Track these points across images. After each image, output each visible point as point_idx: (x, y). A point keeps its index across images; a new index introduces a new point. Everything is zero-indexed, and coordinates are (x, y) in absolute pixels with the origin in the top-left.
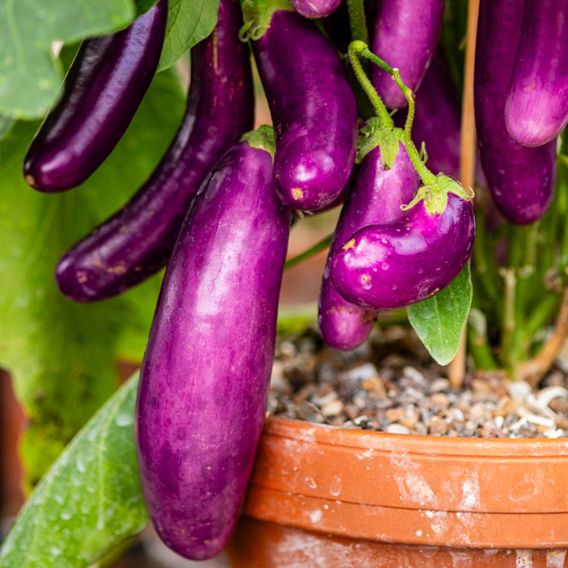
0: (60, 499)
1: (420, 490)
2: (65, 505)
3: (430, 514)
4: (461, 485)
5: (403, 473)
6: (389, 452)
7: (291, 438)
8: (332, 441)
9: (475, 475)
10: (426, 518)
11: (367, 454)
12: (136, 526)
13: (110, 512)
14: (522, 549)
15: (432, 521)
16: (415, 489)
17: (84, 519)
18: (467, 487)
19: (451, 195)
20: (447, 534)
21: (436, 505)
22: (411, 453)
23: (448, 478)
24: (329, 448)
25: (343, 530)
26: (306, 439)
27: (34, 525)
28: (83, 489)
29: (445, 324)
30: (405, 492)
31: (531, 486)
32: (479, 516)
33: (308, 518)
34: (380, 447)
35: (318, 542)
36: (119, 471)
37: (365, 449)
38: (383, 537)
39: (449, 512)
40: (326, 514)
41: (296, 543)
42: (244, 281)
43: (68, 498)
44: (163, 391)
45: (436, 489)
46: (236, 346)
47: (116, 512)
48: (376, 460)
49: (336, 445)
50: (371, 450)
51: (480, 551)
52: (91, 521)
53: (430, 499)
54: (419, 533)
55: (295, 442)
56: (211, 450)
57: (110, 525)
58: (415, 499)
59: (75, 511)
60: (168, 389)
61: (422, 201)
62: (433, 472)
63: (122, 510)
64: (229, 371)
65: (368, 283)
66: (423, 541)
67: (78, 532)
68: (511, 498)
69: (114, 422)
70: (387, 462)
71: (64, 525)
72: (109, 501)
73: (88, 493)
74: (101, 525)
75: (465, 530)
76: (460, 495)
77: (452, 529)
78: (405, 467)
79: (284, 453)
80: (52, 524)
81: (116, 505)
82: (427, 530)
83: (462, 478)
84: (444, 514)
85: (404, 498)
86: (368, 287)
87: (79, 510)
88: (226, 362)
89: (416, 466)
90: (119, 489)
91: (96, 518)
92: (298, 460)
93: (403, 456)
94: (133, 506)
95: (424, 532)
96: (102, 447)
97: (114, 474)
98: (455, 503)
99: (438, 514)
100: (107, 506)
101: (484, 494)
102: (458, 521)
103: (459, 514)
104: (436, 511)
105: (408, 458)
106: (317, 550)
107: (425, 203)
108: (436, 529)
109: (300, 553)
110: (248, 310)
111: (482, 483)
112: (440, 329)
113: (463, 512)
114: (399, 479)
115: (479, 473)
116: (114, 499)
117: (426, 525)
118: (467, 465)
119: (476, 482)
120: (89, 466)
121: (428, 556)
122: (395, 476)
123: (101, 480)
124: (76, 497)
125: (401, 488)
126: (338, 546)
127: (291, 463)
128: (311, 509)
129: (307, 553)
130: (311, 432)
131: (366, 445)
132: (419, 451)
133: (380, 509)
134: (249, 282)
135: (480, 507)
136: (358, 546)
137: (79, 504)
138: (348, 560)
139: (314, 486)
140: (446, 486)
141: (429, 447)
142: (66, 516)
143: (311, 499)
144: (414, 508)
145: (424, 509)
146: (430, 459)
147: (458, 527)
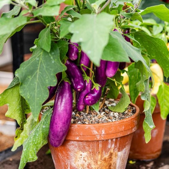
0: (34, 141)
1: (96, 132)
2: (35, 141)
3: (97, 136)
6: (90, 127)
8: (80, 126)
11: (87, 128)
14: (109, 139)
18: (103, 131)
19: (99, 87)
20: (100, 138)
21: (98, 134)
23: (100, 130)
24: (80, 128)
25: (82, 140)
27: (30, 145)
28: (38, 138)
31: (112, 129)
32: (105, 135)
33: (76, 139)
35: (76, 142)
36: (44, 135)
37: (87, 127)
38: (89, 140)
39: (100, 135)
40: (79, 138)
41: (72, 142)
43: (36, 140)
44: (58, 122)
45: (98, 132)
48: (88, 129)
51: (103, 140)
52: (40, 143)
54: (95, 139)
55: (74, 127)
57: (42, 144)
58: (95, 134)
59: (37, 142)
61: (95, 88)
62: (98, 129)
67: (38, 145)
68: (109, 132)
69: (42, 127)
70: (90, 129)
71: (36, 145)
75: (102, 137)
76: (102, 132)
77: (100, 137)
80: (34, 145)
81: (43, 140)
83: (102, 130)
86: (90, 103)
87: (38, 142)
89: (95, 129)
90: (44, 138)
92: (74, 130)
94: (46, 140)
96: (41, 131)
100: (42, 141)
101: (105, 132)
105: (93, 128)
108: (98, 138)
109: (73, 144)
113: (102, 135)
114: (92, 131)
115: (105, 129)
118: (102, 128)
120: (39, 135)
121: (95, 142)
123: (41, 136)
124: (37, 140)
125: (93, 133)
126: (80, 142)
130: (77, 125)
132: (95, 126)
133: (89, 136)
136: (84, 142)
137: (38, 141)
138: (82, 144)
139: (77, 134)
140: (100, 131)
141: (97, 125)
142: (36, 143)
143: (77, 136)
144: (94, 135)
145: (96, 135)
146: (97, 127)
147: (101, 137)
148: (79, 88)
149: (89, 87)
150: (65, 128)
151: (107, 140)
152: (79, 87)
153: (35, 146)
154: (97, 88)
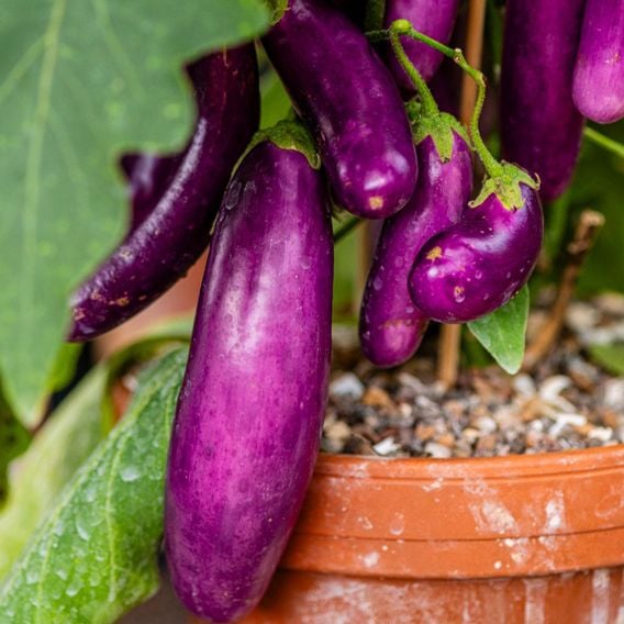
0: (62, 575)
1: (500, 518)
2: (68, 582)
3: (509, 543)
4: (543, 507)
5: (479, 501)
6: (462, 479)
7: (336, 476)
8: (392, 475)
9: (560, 494)
10: (505, 547)
11: (436, 485)
12: (147, 592)
13: (122, 581)
14: (600, 568)
15: (512, 550)
16: (492, 517)
17: (93, 593)
18: (550, 508)
19: (522, 184)
20: (530, 562)
21: (517, 531)
22: (487, 478)
23: (530, 501)
24: (388, 483)
25: (406, 571)
26: (357, 475)
27: (33, 607)
28: (90, 559)
30: (481, 522)
31: (617, 498)
32: (564, 539)
33: (362, 563)
34: (451, 475)
35: (363, 586)
36: (130, 533)
38: (455, 573)
39: (532, 537)
41: (336, 589)
43: (73, 571)
44: (221, 440)
45: (516, 515)
46: (304, 379)
47: (128, 580)
48: (446, 490)
49: (397, 478)
50: (441, 479)
51: (555, 576)
52: (102, 593)
53: (511, 526)
54: (498, 565)
55: (343, 480)
56: (275, 500)
57: (121, 595)
58: (493, 528)
59: (81, 585)
61: (493, 195)
62: (516, 497)
63: (134, 576)
64: (297, 408)
65: (461, 295)
66: (503, 573)
67: (86, 608)
68: (598, 515)
69: (118, 477)
70: (461, 490)
71: (70, 603)
72: (121, 569)
73: (96, 563)
74: (112, 597)
75: (548, 555)
76: (544, 518)
77: (534, 555)
78: (482, 494)
79: (329, 492)
80: (57, 603)
81: (128, 572)
82: (506, 560)
83: (545, 500)
84: (526, 541)
85: (481, 529)
86: (460, 300)
87: (87, 583)
88: (296, 399)
89: (494, 492)
90: (130, 554)
91: (107, 590)
92: (347, 500)
93: (478, 482)
94: (144, 569)
95: (504, 564)
96: (109, 508)
97: (125, 537)
98: (538, 528)
99: (519, 541)
100: (119, 575)
101: (569, 514)
102: (540, 546)
103: (541, 539)
104: (517, 538)
105: (484, 484)
106: (362, 595)
107: (499, 197)
108: (517, 557)
109: (338, 600)
111: (567, 502)
113: (547, 536)
114: (474, 508)
115: (564, 492)
116: (126, 566)
117: (505, 555)
118: (550, 485)
119: (561, 501)
120: (94, 534)
121: (498, 588)
122: (469, 506)
124: (82, 570)
125: (477, 518)
126: (390, 588)
127: (339, 502)
128: (366, 552)
129: (346, 599)
130: (363, 466)
131: (434, 476)
132: (497, 475)
133: (452, 544)
135: (565, 528)
136: (416, 586)
137: (86, 577)
138: (402, 602)
139: (371, 527)
140: (528, 509)
141: (507, 469)
142: (71, 593)
143: (366, 542)
144: (493, 538)
145: (503, 538)
146: (510, 482)
147: (542, 553)
148: (374, 192)
149: (453, 188)
150: (278, 485)
151: (579, 573)
152: (376, 181)
153: (67, 610)
154: (508, 194)
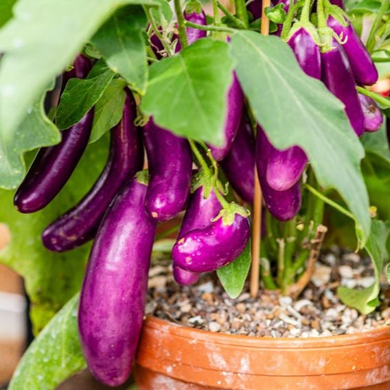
0: (43, 351)
1: (219, 361)
2: (45, 355)
3: (224, 373)
4: (240, 360)
5: (211, 352)
6: (204, 341)
7: (157, 329)
8: (177, 333)
9: (247, 355)
10: (223, 376)
11: (194, 342)
12: (82, 366)
13: (68, 359)
15: (226, 377)
16: (217, 361)
17: (55, 362)
18: (243, 361)
19: (237, 215)
20: (233, 384)
21: (228, 369)
22: (215, 343)
23: (234, 356)
24: (177, 337)
25: (182, 377)
26: (165, 331)
28: (54, 347)
29: (236, 276)
30: (212, 362)
31: (276, 362)
32: (249, 376)
33: (165, 370)
34: (200, 338)
36: (73, 339)
37: (193, 339)
38: (201, 383)
39: (235, 373)
40: (174, 369)
42: (130, 254)
43: (47, 351)
44: (89, 308)
45: (228, 362)
46: (125, 287)
47: (72, 359)
48: (198, 345)
49: (179, 336)
50: (196, 339)
52: (59, 363)
53: (224, 366)
54: (219, 383)
55: (159, 332)
56: (113, 338)
57: (68, 365)
58: (217, 366)
59: (50, 358)
60: (91, 307)
61: (221, 218)
62: (228, 353)
63: (74, 358)
64: (121, 300)
65: (190, 261)
66: (221, 386)
67: (52, 368)
68: (266, 368)
69: (71, 313)
70: (203, 346)
71: (45, 364)
72: (67, 354)
73: (57, 350)
74: (63, 365)
75: (242, 382)
76: (239, 365)
77: (235, 382)
78: (213, 349)
79: (155, 336)
80: (39, 364)
81: (71, 355)
82: (223, 381)
83: (241, 357)
84: (232, 374)
85: (212, 365)
86: (190, 263)
87: (53, 357)
88: (120, 295)
89: (218, 349)
90: (72, 348)
91: (61, 362)
92: (161, 341)
93: (211, 344)
94: (80, 356)
95: (222, 382)
96: (64, 326)
97: (70, 340)
98: (237, 369)
99: (229, 374)
100: (66, 356)
101: (252, 365)
102: (238, 378)
103: (239, 375)
104: (228, 372)
105: (214, 345)
106: (172, 384)
107: (223, 219)
108: (228, 381)
110: (132, 269)
111: (251, 360)
112: (233, 279)
113: (242, 374)
114: (209, 355)
115: (250, 355)
116: (70, 353)
117: (222, 378)
118: (244, 351)
119: (248, 359)
120: (57, 336)
122: (207, 354)
123: (63, 343)
124: (51, 351)
125: (210, 360)
126: (182, 384)
127: (157, 342)
128: (168, 365)
129: (167, 385)
131: (194, 337)
132: (220, 342)
133: (200, 370)
134: (132, 255)
135: (250, 372)
136: (191, 385)
137: (52, 354)
139: (168, 355)
140: (233, 360)
141: (225, 340)
142: (46, 360)
143: (169, 361)
144: (217, 370)
145: (222, 371)
146: (225, 346)
147: (238, 380)
152: (159, 204)
153: (43, 368)
